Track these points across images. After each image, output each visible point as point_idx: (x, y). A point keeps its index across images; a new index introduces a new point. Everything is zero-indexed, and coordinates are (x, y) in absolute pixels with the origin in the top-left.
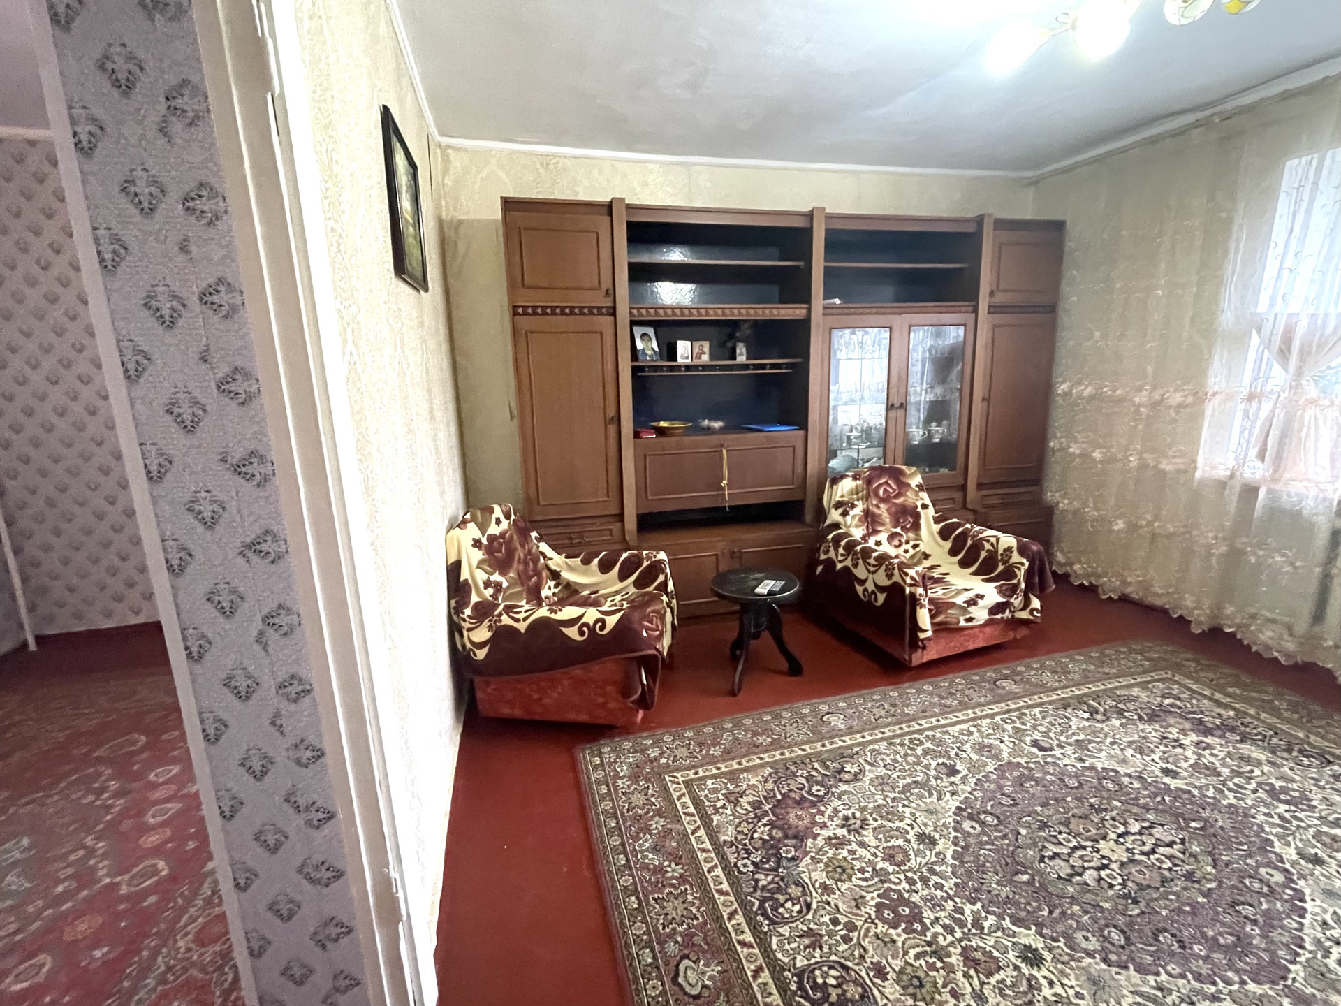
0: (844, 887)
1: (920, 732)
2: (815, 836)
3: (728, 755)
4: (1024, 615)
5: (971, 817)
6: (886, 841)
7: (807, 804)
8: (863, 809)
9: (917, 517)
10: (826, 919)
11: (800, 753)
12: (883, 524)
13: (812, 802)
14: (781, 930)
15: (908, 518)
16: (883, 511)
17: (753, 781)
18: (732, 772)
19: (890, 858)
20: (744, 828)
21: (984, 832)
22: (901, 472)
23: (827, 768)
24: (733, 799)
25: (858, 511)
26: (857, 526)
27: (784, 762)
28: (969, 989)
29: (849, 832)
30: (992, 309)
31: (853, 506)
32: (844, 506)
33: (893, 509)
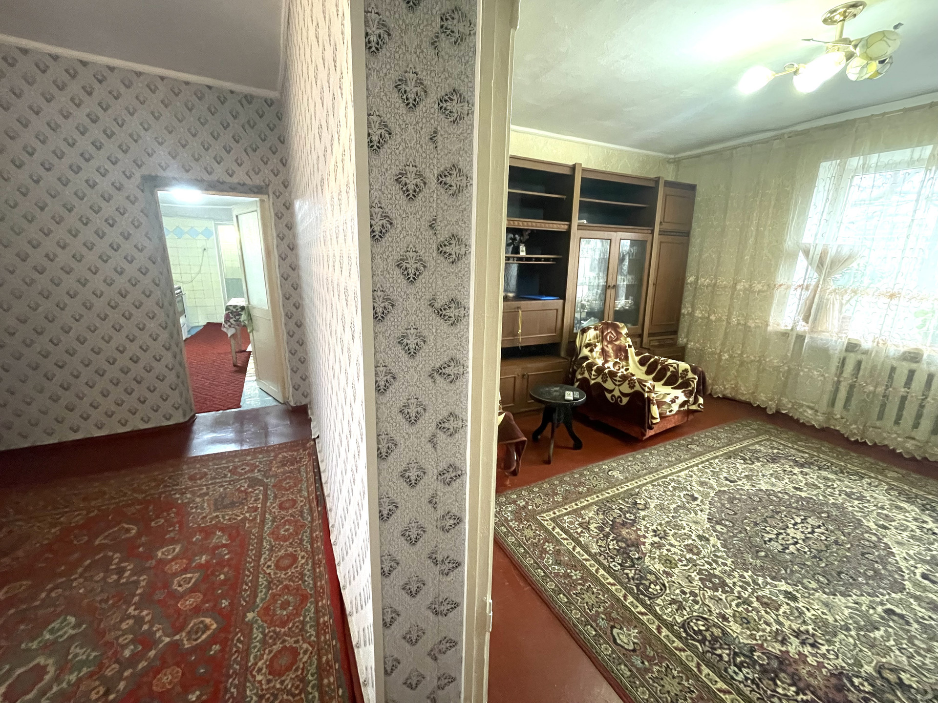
0: (676, 571)
1: (664, 477)
2: (644, 543)
3: (566, 500)
4: (694, 407)
5: (718, 523)
6: (684, 542)
7: (628, 525)
8: (661, 525)
9: (626, 352)
10: (678, 591)
11: (607, 495)
12: (610, 357)
13: (630, 523)
14: (657, 602)
15: (621, 352)
16: (610, 349)
17: (591, 515)
18: (575, 511)
19: (690, 551)
20: (603, 544)
21: (728, 531)
22: (618, 326)
23: (627, 503)
24: (585, 526)
25: (598, 349)
26: (599, 358)
27: (601, 501)
28: (772, 620)
29: (661, 538)
30: (661, 233)
31: (596, 346)
32: (591, 346)
33: (615, 348)
